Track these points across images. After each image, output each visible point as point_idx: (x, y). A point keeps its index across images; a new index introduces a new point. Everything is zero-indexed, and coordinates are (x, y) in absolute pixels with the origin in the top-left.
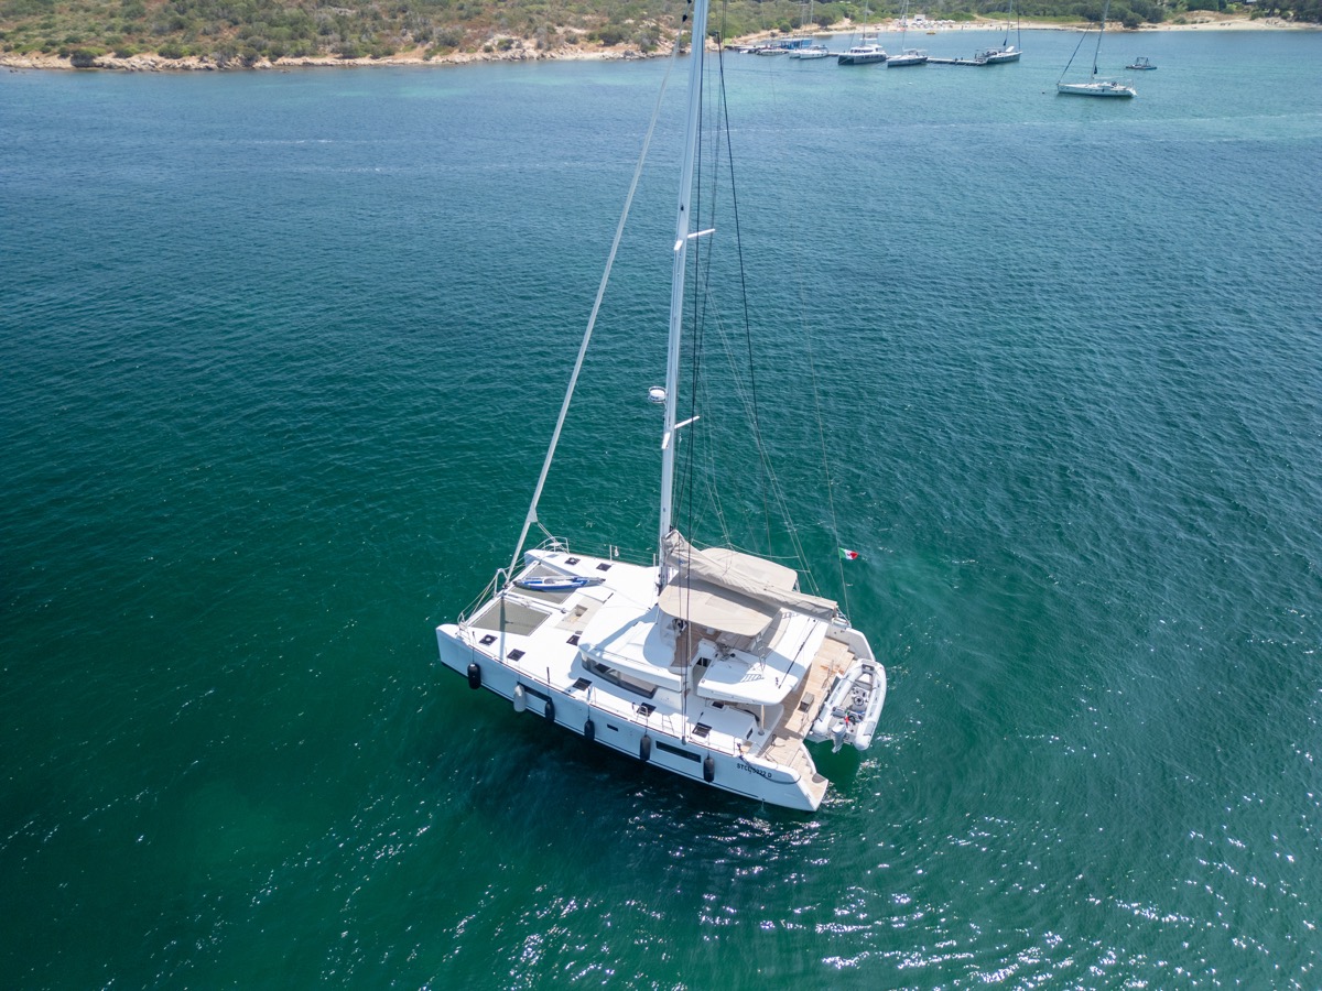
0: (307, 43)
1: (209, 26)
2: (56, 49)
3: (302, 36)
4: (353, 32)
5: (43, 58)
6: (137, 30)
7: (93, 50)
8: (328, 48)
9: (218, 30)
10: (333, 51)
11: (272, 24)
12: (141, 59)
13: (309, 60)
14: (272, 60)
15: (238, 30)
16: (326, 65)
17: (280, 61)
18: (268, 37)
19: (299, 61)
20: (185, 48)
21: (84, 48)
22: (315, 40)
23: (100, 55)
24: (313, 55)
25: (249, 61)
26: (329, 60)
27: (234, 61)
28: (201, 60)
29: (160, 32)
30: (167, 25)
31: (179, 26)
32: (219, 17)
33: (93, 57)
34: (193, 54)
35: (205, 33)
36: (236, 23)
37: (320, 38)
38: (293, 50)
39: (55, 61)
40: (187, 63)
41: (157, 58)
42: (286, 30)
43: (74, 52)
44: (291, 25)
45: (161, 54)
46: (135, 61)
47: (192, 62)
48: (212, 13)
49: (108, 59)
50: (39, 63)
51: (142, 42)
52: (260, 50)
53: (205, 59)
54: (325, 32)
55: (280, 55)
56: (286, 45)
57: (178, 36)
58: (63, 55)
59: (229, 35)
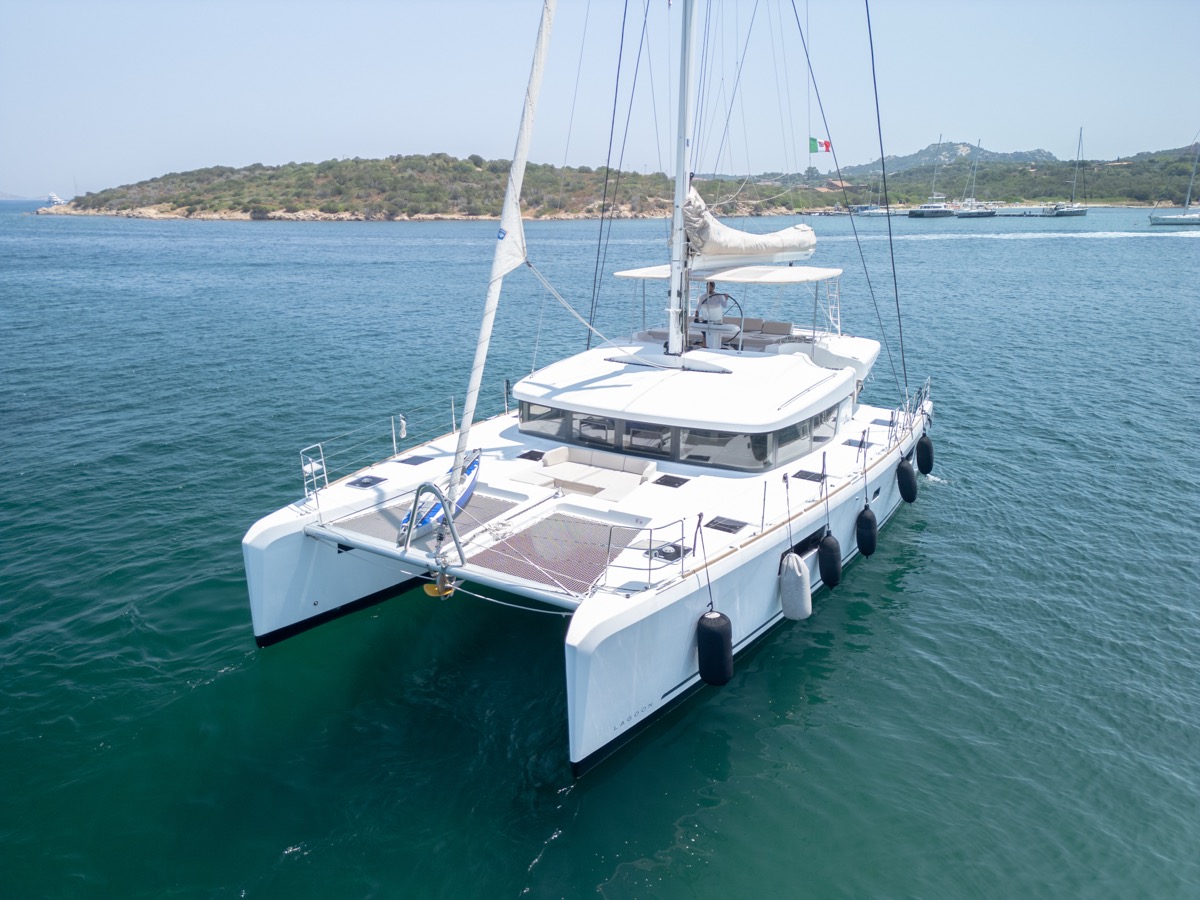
0: (439, 205)
1: (362, 192)
2: (240, 207)
3: (436, 200)
4: (479, 198)
5: (229, 213)
6: (305, 195)
7: (269, 207)
8: (456, 209)
9: (369, 195)
10: (460, 211)
11: (413, 191)
12: (305, 213)
13: (440, 215)
14: (409, 216)
15: (385, 195)
16: (454, 219)
17: (416, 216)
18: (410, 200)
19: (432, 216)
20: (341, 206)
21: (263, 206)
22: (446, 202)
23: (273, 211)
24: (443, 212)
25: (390, 217)
26: (456, 216)
27: (379, 215)
28: (353, 214)
29: (323, 196)
30: (329, 191)
31: (339, 192)
32: (370, 187)
33: (268, 212)
34: (346, 210)
35: (358, 197)
36: (384, 191)
37: (450, 201)
38: (428, 209)
39: (239, 215)
40: (341, 216)
41: (318, 212)
42: (423, 195)
43: (254, 208)
44: (428, 192)
45: (322, 210)
46: (301, 214)
47: (346, 215)
48: (366, 184)
49: (279, 213)
50: (225, 216)
51: (308, 202)
52: (401, 208)
53: (356, 213)
54: (455, 198)
55: (416, 212)
56: (423, 205)
57: (337, 199)
58: (245, 210)
59: (378, 199)
